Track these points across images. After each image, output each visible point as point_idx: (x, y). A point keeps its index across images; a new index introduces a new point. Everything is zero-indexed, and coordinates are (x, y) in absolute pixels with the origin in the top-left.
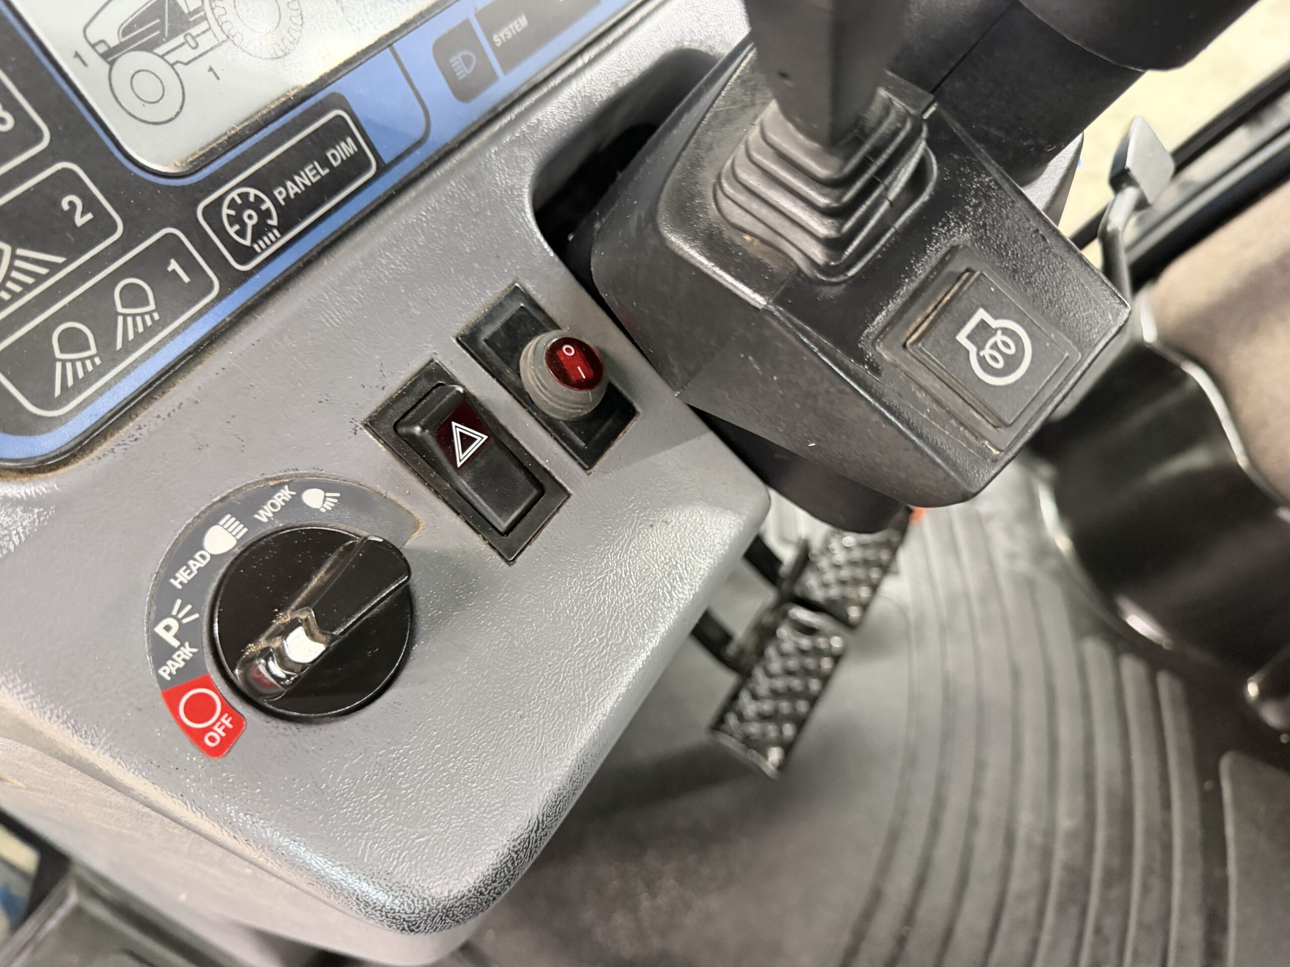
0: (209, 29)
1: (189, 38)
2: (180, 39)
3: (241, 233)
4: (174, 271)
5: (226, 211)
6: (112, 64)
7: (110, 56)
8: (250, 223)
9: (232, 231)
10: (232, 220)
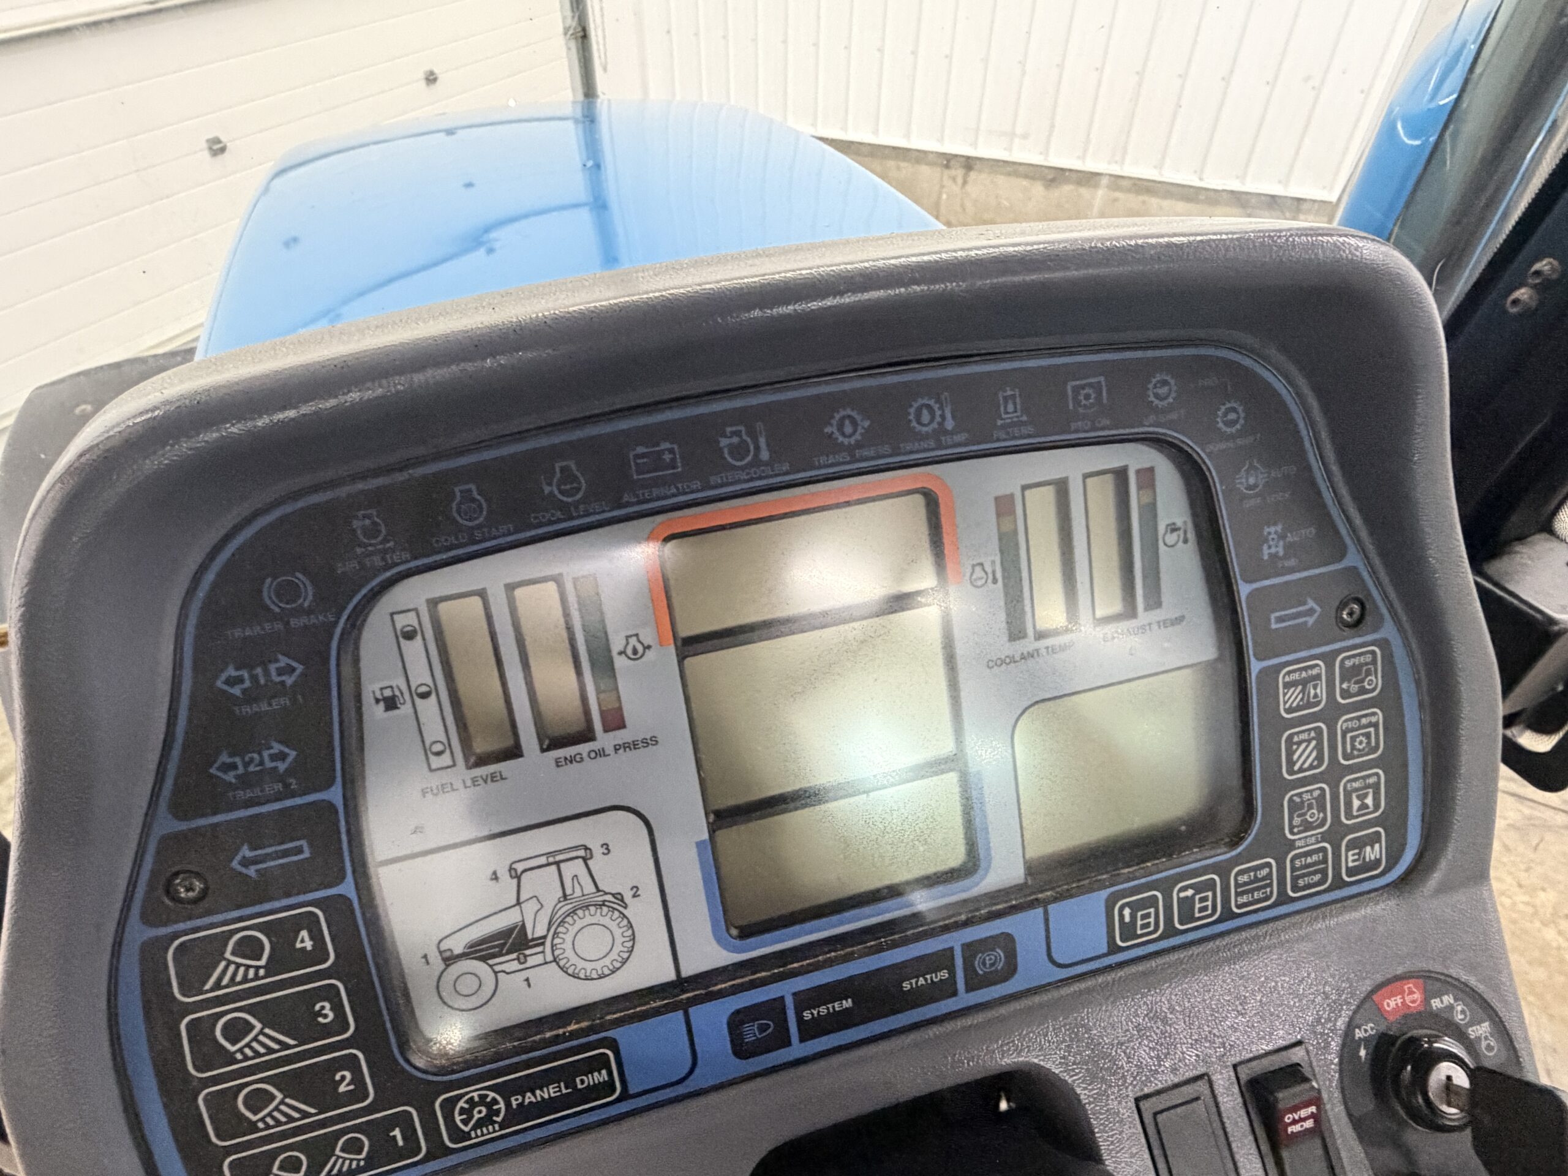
0: (543, 952)
1: (521, 957)
2: (514, 956)
3: (465, 1122)
4: (395, 1137)
5: (462, 1104)
6: (448, 966)
7: (449, 959)
8: (477, 1116)
9: (458, 1119)
10: (462, 1111)
